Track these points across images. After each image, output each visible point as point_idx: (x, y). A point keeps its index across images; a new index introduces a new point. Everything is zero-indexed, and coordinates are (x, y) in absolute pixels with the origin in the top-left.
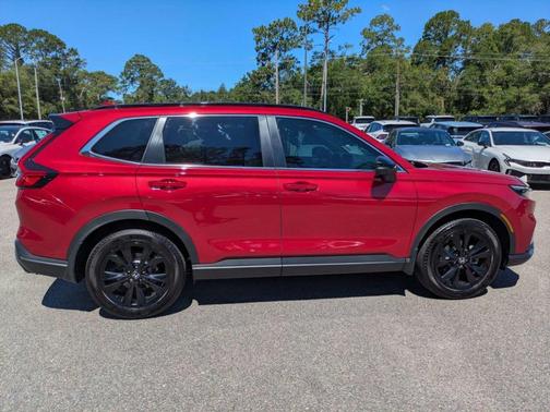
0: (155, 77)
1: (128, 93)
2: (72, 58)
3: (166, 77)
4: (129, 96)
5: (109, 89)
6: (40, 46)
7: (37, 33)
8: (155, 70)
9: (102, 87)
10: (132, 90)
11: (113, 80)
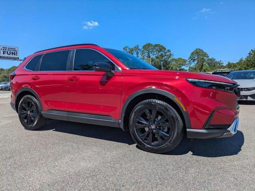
0: (205, 58)
1: (191, 66)
2: (168, 53)
3: (210, 57)
4: (191, 68)
5: (183, 65)
6: (157, 50)
7: (156, 46)
8: (205, 55)
9: (180, 64)
10: (193, 65)
11: (185, 61)
